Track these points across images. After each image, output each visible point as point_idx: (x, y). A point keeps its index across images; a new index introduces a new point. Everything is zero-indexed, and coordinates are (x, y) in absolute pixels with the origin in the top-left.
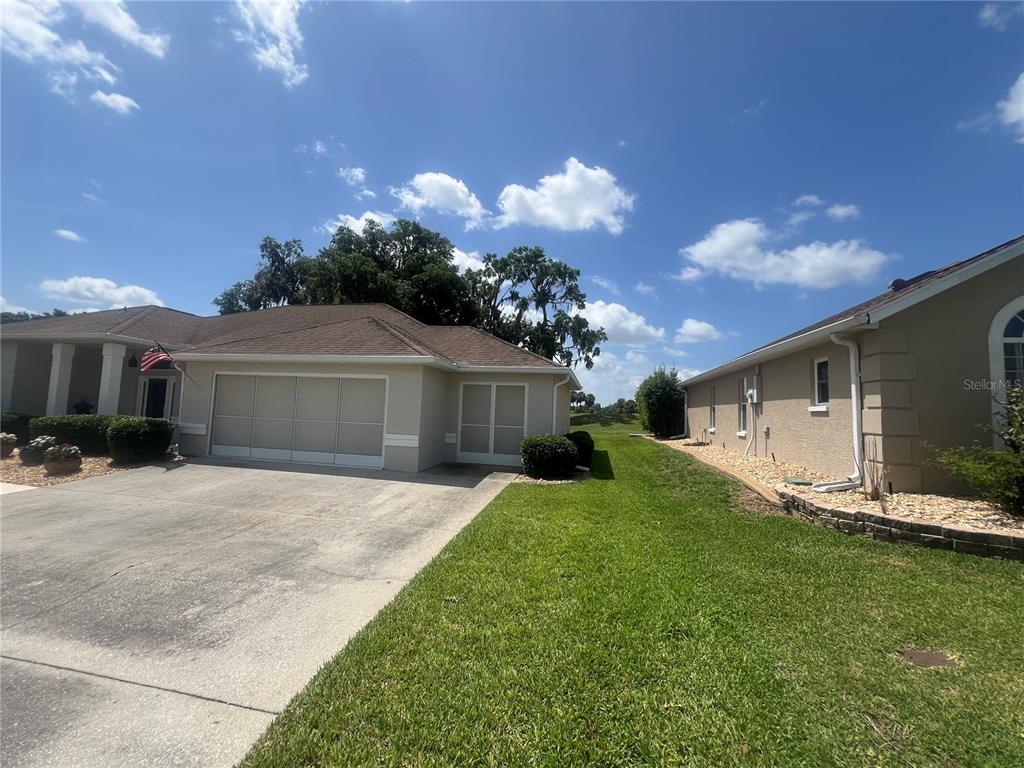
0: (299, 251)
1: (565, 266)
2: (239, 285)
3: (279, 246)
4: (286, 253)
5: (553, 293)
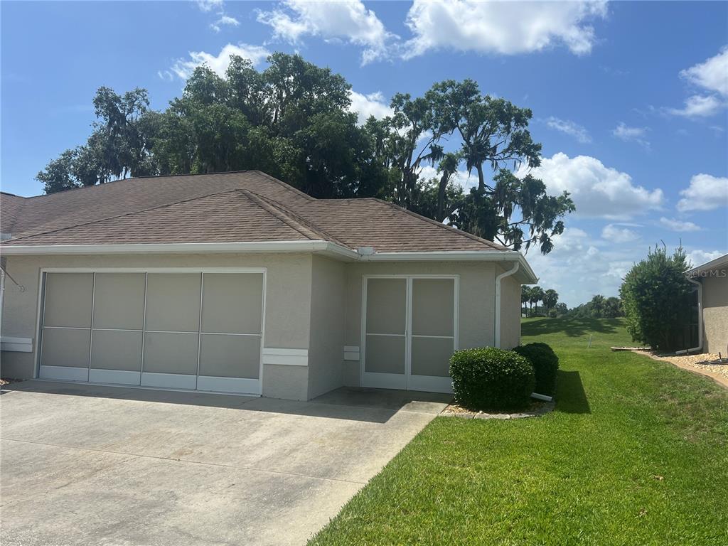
0: (144, 104)
1: (509, 105)
2: (69, 154)
3: (117, 99)
4: (128, 107)
5: (492, 145)
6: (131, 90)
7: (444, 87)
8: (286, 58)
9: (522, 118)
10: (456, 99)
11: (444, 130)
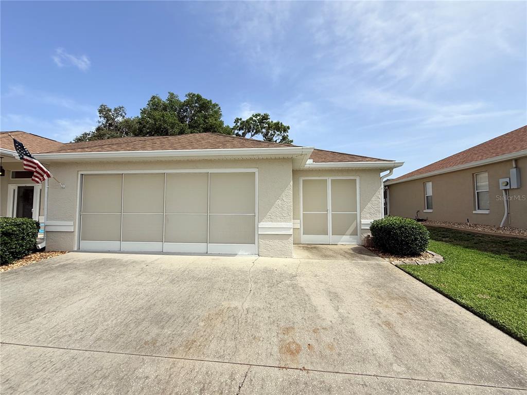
0: (124, 114)
1: (281, 123)
2: (86, 134)
3: (110, 110)
4: (115, 115)
5: (275, 140)
6: (116, 107)
7: (256, 116)
8: (194, 95)
9: (286, 129)
10: (261, 121)
11: (256, 133)
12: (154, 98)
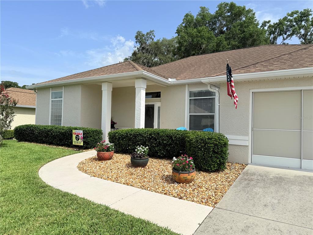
0: (153, 37)
6: (148, 31)
7: (293, 14)
10: (299, 20)
11: (291, 35)
12: (187, 15)
